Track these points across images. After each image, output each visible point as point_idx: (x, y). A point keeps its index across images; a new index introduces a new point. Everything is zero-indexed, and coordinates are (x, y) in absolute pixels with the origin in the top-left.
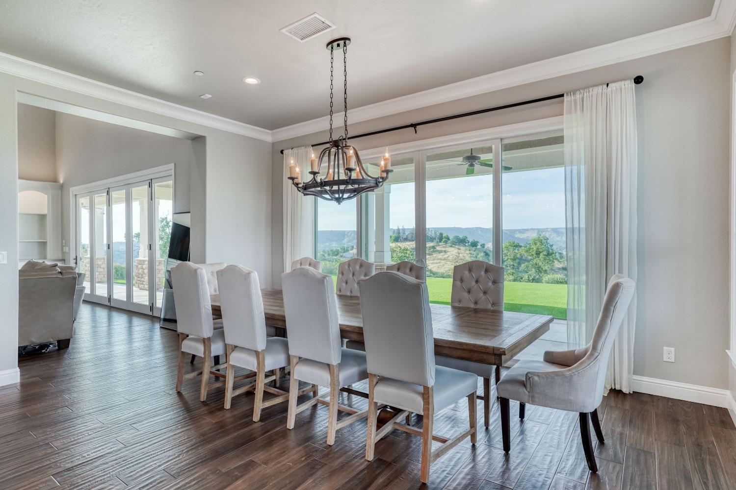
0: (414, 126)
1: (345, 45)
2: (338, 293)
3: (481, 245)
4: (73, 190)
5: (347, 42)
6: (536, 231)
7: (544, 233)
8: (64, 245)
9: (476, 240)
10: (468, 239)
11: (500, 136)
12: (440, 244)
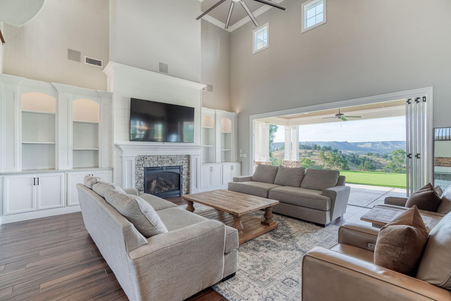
3: (340, 152)
4: (252, 117)
6: (371, 143)
8: (241, 152)
9: (337, 149)
10: (332, 148)
12: (315, 151)
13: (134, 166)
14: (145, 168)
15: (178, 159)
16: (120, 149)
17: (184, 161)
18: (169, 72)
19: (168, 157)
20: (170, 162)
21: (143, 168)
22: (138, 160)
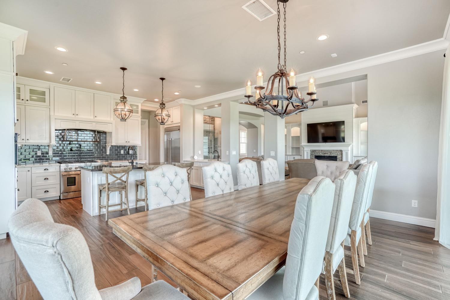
13: (309, 155)
14: (315, 156)
15: (334, 152)
16: (303, 147)
17: (339, 154)
19: (328, 151)
22: (312, 152)
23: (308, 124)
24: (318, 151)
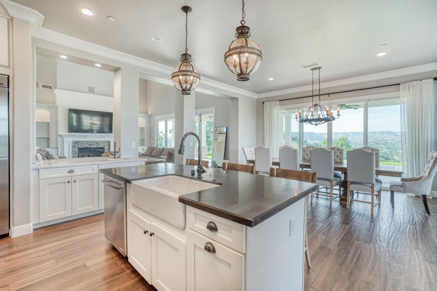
0: (328, 94)
1: (319, 70)
2: (303, 159)
4: (156, 117)
5: (320, 68)
7: (339, 135)
8: (151, 140)
11: (368, 99)
13: (71, 147)
14: (78, 148)
15: (102, 143)
16: (62, 137)
17: (106, 145)
18: (95, 92)
19: (94, 142)
20: (96, 145)
21: (77, 148)
22: (74, 143)
23: (69, 109)
24: (83, 142)
